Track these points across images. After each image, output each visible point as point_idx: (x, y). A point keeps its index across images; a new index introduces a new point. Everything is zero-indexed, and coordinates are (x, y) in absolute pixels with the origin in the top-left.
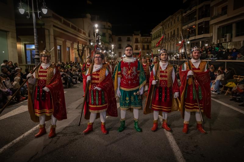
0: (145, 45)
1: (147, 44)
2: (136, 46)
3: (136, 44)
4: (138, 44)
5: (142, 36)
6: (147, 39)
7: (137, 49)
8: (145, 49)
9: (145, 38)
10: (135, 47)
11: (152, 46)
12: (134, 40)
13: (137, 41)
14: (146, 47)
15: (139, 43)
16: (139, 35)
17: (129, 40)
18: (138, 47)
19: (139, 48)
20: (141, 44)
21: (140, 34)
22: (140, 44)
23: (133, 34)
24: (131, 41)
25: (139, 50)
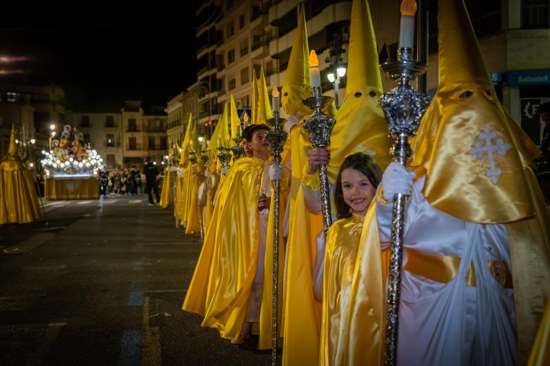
0: (155, 135)
1: (161, 134)
2: (130, 138)
3: (130, 135)
4: (136, 135)
5: (146, 113)
6: (161, 120)
7: (133, 146)
8: (156, 147)
9: (156, 119)
10: (128, 143)
11: (169, 143)
12: (126, 123)
13: (132, 127)
14: (157, 142)
15: (139, 131)
16: (138, 111)
17: (110, 124)
18: (138, 142)
19: (139, 144)
20: (145, 134)
21: (141, 109)
22: (141, 133)
23: (123, 109)
24: (116, 127)
25: (140, 150)
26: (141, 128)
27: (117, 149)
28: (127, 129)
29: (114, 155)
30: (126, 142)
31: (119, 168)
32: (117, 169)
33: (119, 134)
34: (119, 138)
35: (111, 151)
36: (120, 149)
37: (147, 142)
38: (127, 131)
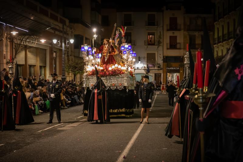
0: (196, 34)
2: (171, 37)
3: (170, 33)
4: (176, 33)
7: (173, 45)
10: (168, 42)
11: (216, 36)
12: (167, 22)
13: (173, 26)
14: (198, 41)
15: (180, 30)
16: (179, 9)
17: (151, 22)
18: (178, 41)
19: (180, 43)
20: (186, 33)
21: (182, 8)
22: (182, 31)
23: (165, 7)
24: (157, 25)
25: (180, 49)
26: (182, 27)
27: (158, 47)
28: (169, 28)
29: (155, 54)
30: (166, 41)
31: (159, 67)
32: (156, 68)
33: (160, 32)
34: (160, 37)
35: (152, 50)
36: (161, 48)
37: (188, 41)
38: (168, 30)
